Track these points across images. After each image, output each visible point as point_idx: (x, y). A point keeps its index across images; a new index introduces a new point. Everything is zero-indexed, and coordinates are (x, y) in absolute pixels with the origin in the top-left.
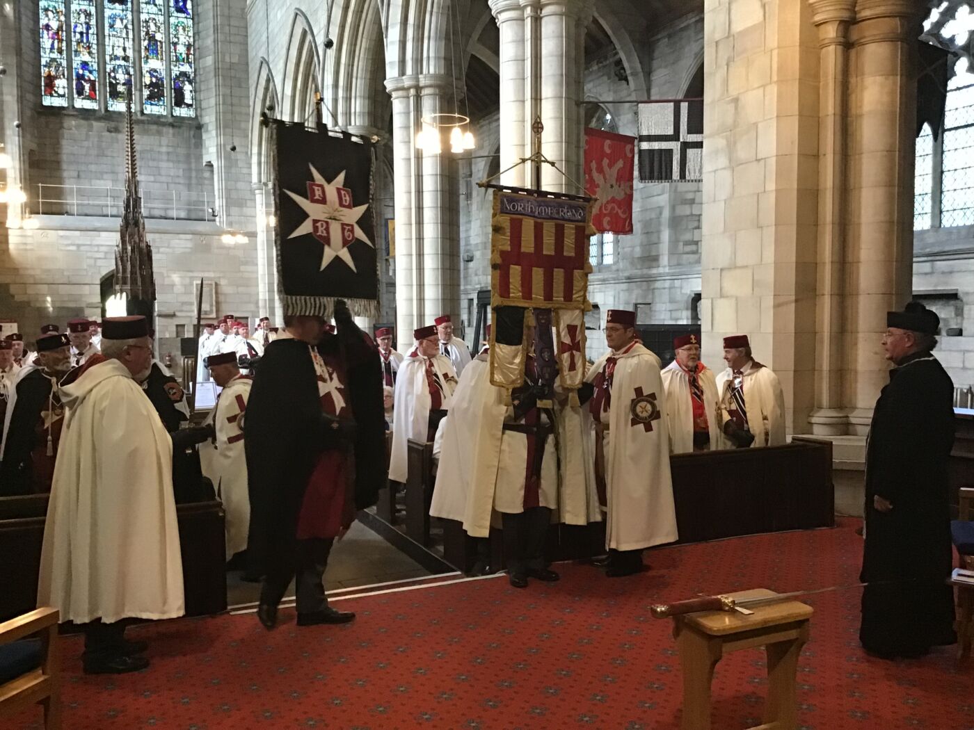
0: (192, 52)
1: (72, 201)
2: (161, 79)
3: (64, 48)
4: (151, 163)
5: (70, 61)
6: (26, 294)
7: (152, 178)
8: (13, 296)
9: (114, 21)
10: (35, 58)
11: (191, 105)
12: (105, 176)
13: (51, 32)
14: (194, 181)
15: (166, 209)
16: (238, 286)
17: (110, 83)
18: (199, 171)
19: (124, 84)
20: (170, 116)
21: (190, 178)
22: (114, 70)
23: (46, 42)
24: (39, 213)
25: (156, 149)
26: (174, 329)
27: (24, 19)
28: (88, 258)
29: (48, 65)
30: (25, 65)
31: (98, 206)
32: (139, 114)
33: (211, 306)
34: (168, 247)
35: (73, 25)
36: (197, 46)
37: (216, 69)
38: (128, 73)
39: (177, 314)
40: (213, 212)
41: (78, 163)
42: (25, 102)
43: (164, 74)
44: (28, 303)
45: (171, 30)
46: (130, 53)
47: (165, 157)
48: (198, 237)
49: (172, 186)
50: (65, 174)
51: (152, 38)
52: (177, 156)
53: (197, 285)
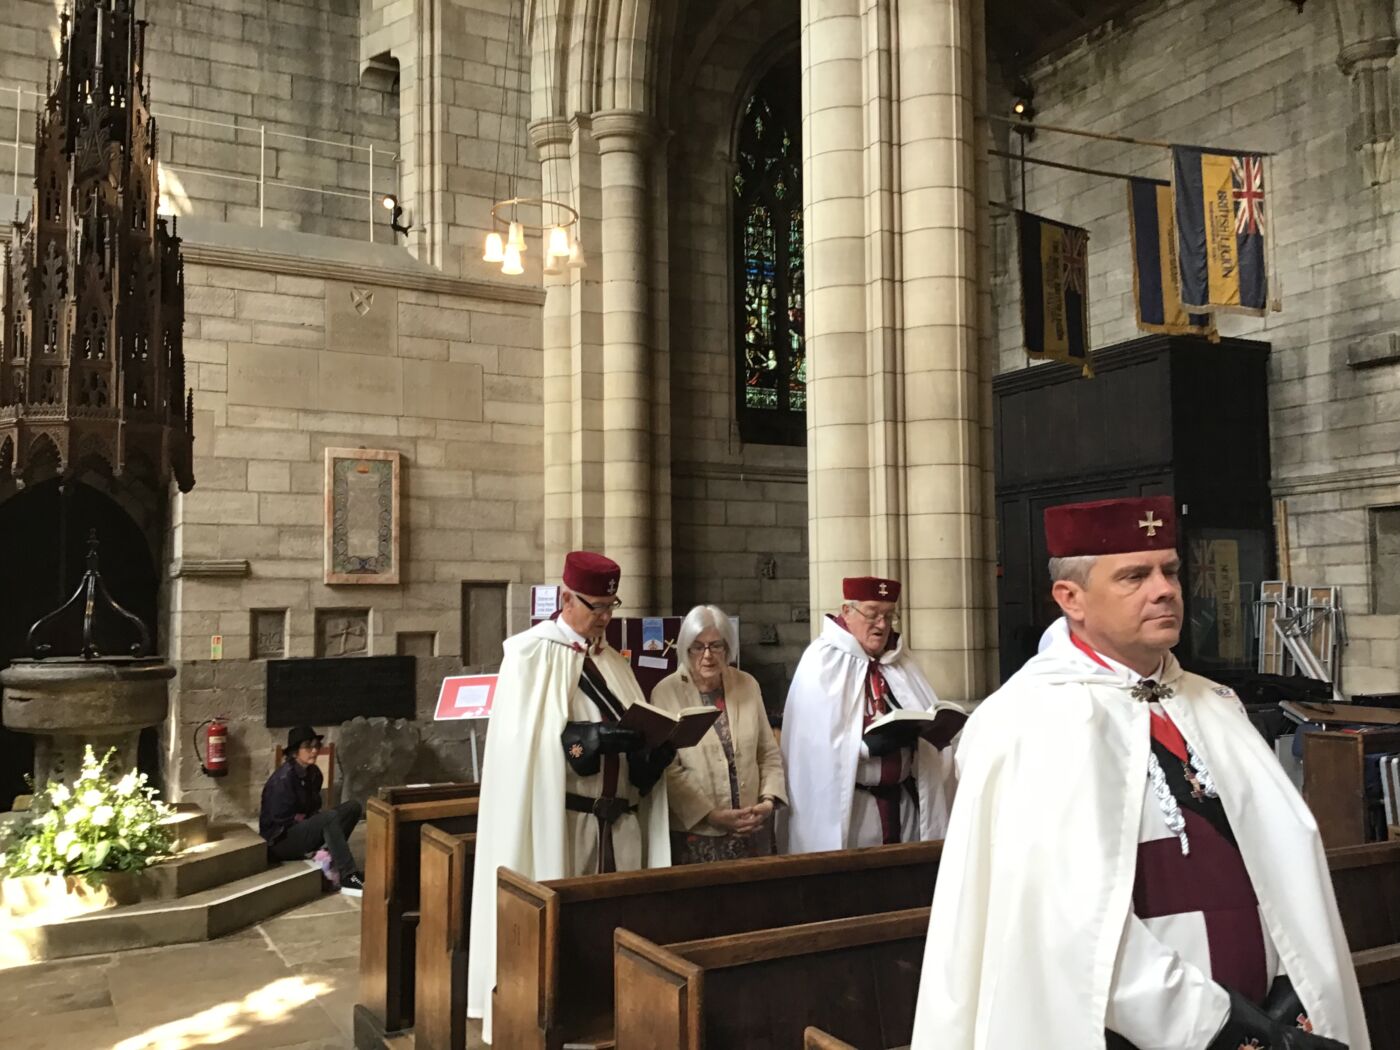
4: (181, 44)
7: (183, 94)
14: (326, 119)
16: (475, 472)
18: (345, 86)
21: (315, 108)
26: (244, 625)
33: (385, 539)
34: (234, 319)
39: (258, 568)
40: (398, 211)
47: (231, 29)
48: (343, 289)
52: (274, 29)
53: (336, 461)
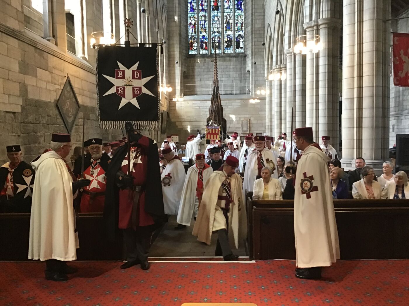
0: (243, 26)
1: (198, 90)
2: (231, 39)
3: (196, 31)
4: (227, 73)
5: (198, 36)
6: (181, 125)
7: (227, 79)
8: (177, 126)
9: (214, 18)
10: (186, 36)
11: (243, 48)
12: (210, 79)
13: (192, 26)
14: (243, 78)
15: (232, 91)
16: (258, 120)
17: (213, 42)
18: (245, 74)
19: (217, 42)
20: (234, 53)
21: (241, 77)
22: (214, 37)
23: (190, 30)
24: (186, 95)
25: (229, 67)
27: (182, 22)
28: (203, 111)
29: (191, 39)
30: (182, 40)
31: (207, 91)
32: (223, 53)
33: (247, 128)
34: (232, 106)
35: (199, 21)
36: (245, 23)
37: (252, 31)
38: (219, 38)
40: (249, 90)
41: (201, 75)
42: (182, 54)
43: (232, 36)
44: (182, 129)
45: (235, 18)
46: (220, 30)
47: (232, 70)
48: (242, 101)
49: (234, 81)
50: (196, 80)
51: (228, 22)
52: (236, 69)
53: (242, 120)
